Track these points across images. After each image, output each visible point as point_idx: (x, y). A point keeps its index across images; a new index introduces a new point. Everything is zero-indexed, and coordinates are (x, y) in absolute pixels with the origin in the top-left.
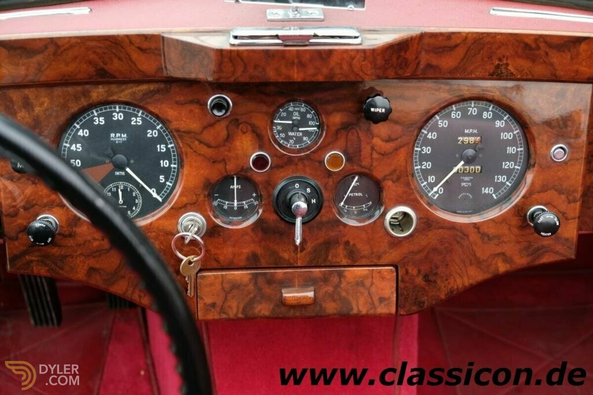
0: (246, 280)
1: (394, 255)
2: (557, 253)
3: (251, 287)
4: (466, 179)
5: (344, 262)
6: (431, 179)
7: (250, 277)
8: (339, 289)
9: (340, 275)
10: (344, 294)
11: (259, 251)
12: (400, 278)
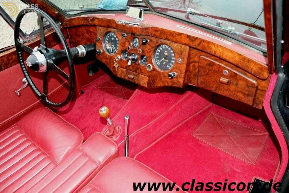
1: (148, 74)
2: (177, 85)
3: (125, 73)
4: (165, 62)
5: (140, 73)
6: (158, 60)
8: (138, 78)
9: (139, 75)
10: (139, 80)
12: (148, 80)
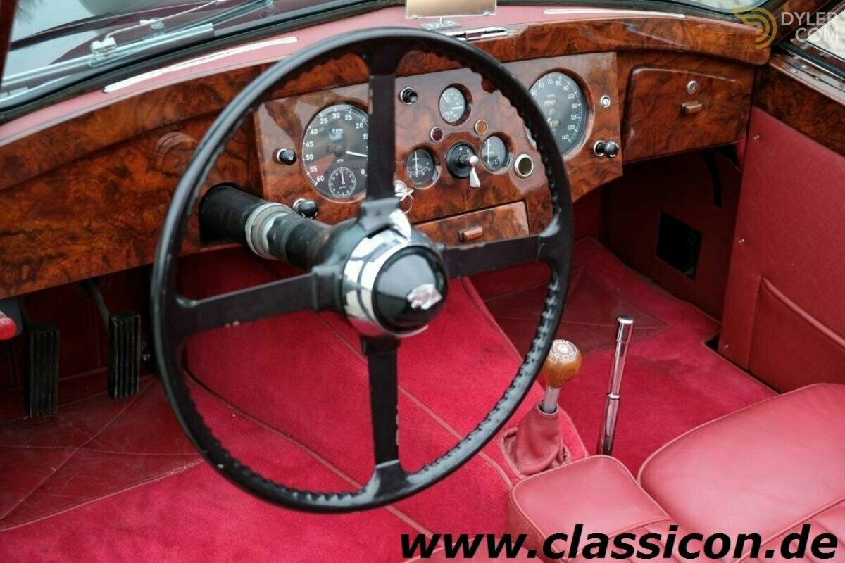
0: (435, 228)
3: (439, 234)
5: (494, 204)
7: (437, 225)
8: (493, 225)
9: (493, 213)
10: (496, 228)
11: (442, 204)
12: (528, 209)
